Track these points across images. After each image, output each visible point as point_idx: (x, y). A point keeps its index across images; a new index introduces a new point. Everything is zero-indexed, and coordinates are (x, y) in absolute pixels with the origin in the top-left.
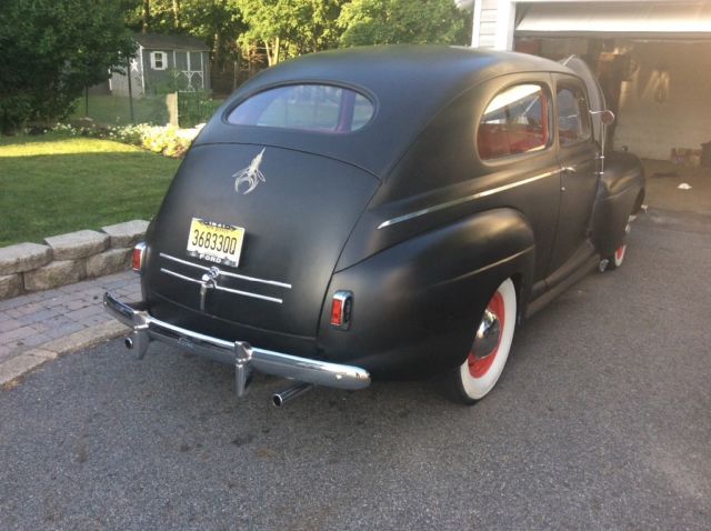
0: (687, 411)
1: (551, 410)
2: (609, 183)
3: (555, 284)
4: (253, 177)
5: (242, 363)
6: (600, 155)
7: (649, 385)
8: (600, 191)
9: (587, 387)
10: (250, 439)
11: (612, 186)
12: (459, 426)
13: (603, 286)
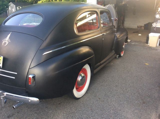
0: (135, 97)
1: (100, 99)
2: (118, 36)
3: (103, 63)
4: (7, 41)
5: (2, 97)
6: (115, 29)
7: (126, 90)
8: (116, 38)
9: (110, 91)
10: (13, 115)
11: (119, 37)
12: (74, 106)
13: (118, 62)
